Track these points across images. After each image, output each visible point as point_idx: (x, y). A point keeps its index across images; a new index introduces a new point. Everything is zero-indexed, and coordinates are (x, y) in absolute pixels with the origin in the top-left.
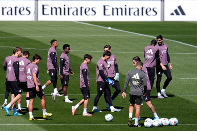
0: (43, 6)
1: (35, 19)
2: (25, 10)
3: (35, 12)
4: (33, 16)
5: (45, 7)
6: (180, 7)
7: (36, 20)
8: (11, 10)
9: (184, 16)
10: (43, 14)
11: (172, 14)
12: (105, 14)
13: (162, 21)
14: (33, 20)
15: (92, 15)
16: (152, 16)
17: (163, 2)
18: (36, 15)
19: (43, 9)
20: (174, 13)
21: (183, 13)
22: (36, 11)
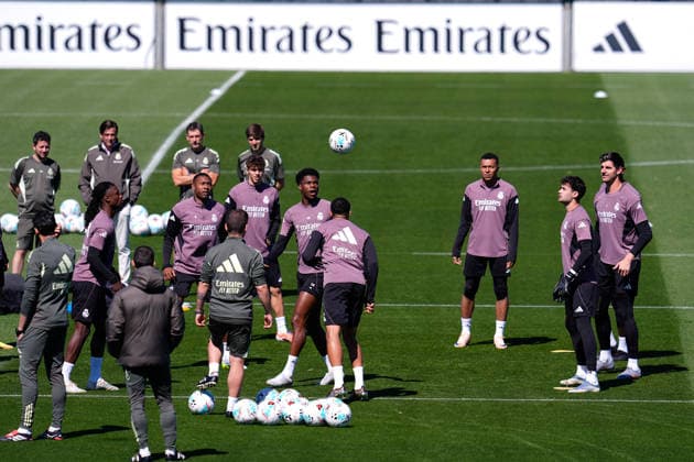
0: (182, 21)
1: (156, 64)
2: (124, 33)
3: (155, 41)
4: (147, 54)
5: (188, 25)
6: (623, 28)
7: (159, 68)
8: (79, 34)
9: (636, 55)
10: (182, 46)
11: (599, 49)
12: (380, 49)
13: (567, 70)
14: (150, 65)
15: (339, 51)
16: (533, 55)
17: (568, 12)
18: (159, 50)
19: (183, 31)
20: (606, 46)
21: (635, 47)
22: (159, 40)
